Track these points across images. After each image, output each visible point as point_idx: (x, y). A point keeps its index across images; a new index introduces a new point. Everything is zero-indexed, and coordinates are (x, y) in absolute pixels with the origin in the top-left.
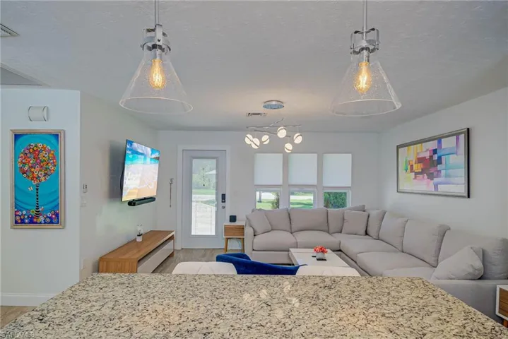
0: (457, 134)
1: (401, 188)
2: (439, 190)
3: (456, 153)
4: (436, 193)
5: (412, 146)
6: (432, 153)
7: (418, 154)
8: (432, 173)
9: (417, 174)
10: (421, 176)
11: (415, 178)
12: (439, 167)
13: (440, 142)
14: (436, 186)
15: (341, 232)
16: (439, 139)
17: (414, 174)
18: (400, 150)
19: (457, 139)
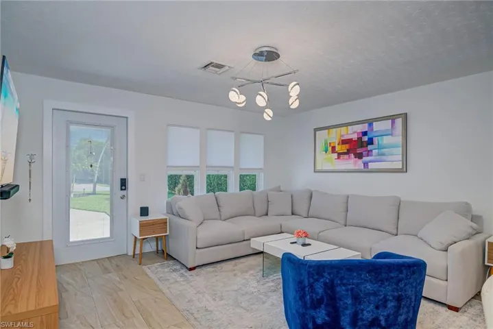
0: (393, 118)
1: (319, 168)
2: (370, 168)
3: (392, 135)
4: (366, 170)
5: (335, 130)
6: (361, 135)
7: (342, 136)
8: (362, 153)
9: (340, 154)
10: (346, 156)
11: (339, 158)
12: (370, 147)
13: (371, 125)
14: (366, 164)
15: (267, 215)
16: (370, 123)
17: (336, 154)
18: (317, 133)
19: (393, 123)
